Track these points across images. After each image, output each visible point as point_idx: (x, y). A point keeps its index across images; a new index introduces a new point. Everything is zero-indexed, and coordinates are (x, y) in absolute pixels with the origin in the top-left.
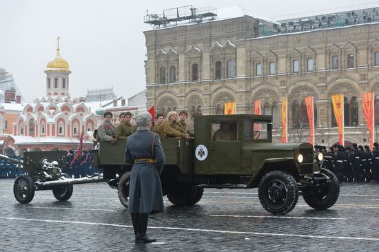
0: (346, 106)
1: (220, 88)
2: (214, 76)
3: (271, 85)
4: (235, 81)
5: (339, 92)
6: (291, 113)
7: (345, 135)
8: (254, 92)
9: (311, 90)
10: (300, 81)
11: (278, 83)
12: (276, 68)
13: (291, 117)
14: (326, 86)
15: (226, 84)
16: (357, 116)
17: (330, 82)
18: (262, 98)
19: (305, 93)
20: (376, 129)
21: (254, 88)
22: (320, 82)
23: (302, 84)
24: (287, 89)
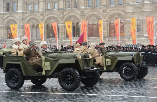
0: (74, 27)
1: (9, 17)
2: (6, 10)
3: (36, 16)
4: (17, 13)
5: (70, 20)
6: (46, 30)
8: (27, 19)
9: (56, 18)
10: (51, 14)
11: (39, 15)
12: (39, 7)
13: (46, 33)
14: (64, 17)
15: (12, 15)
16: (79, 32)
17: (66, 15)
18: (31, 22)
19: (53, 20)
20: (88, 39)
21: (27, 17)
22: (61, 15)
23: (52, 15)
24: (44, 18)
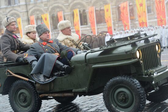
0: (81, 15)
1: (11, 11)
2: (8, 4)
3: (39, 7)
4: (19, 6)
5: (76, 8)
6: (51, 21)
7: (81, 30)
8: (30, 11)
9: (61, 8)
10: (55, 3)
11: (43, 5)
13: (52, 24)
14: (69, 5)
15: (14, 8)
16: (87, 19)
17: (71, 3)
18: (35, 14)
19: (58, 10)
20: (97, 26)
21: (30, 9)
22: (66, 3)
23: (56, 5)
24: (48, 9)
